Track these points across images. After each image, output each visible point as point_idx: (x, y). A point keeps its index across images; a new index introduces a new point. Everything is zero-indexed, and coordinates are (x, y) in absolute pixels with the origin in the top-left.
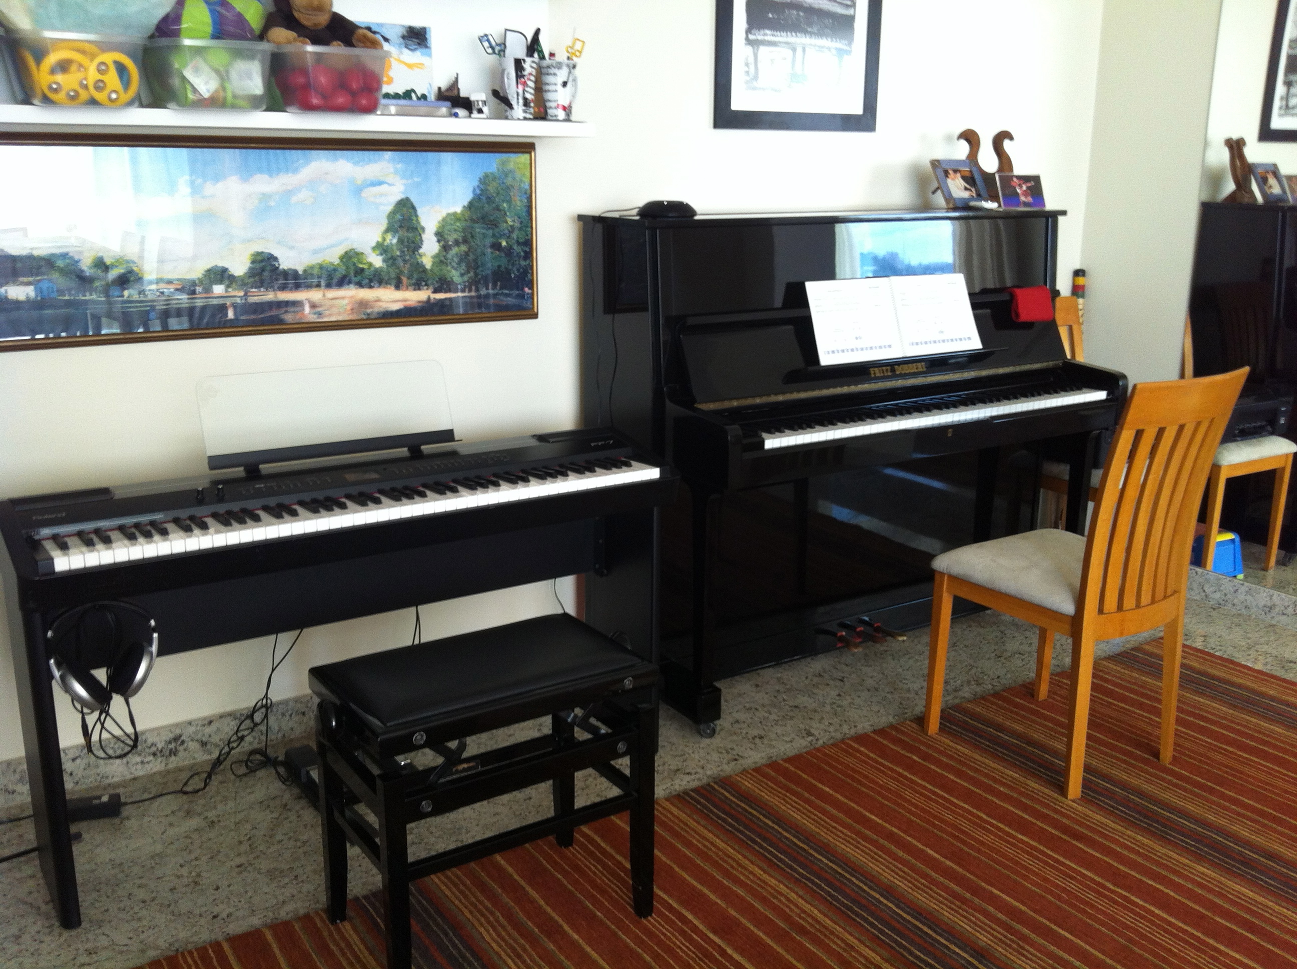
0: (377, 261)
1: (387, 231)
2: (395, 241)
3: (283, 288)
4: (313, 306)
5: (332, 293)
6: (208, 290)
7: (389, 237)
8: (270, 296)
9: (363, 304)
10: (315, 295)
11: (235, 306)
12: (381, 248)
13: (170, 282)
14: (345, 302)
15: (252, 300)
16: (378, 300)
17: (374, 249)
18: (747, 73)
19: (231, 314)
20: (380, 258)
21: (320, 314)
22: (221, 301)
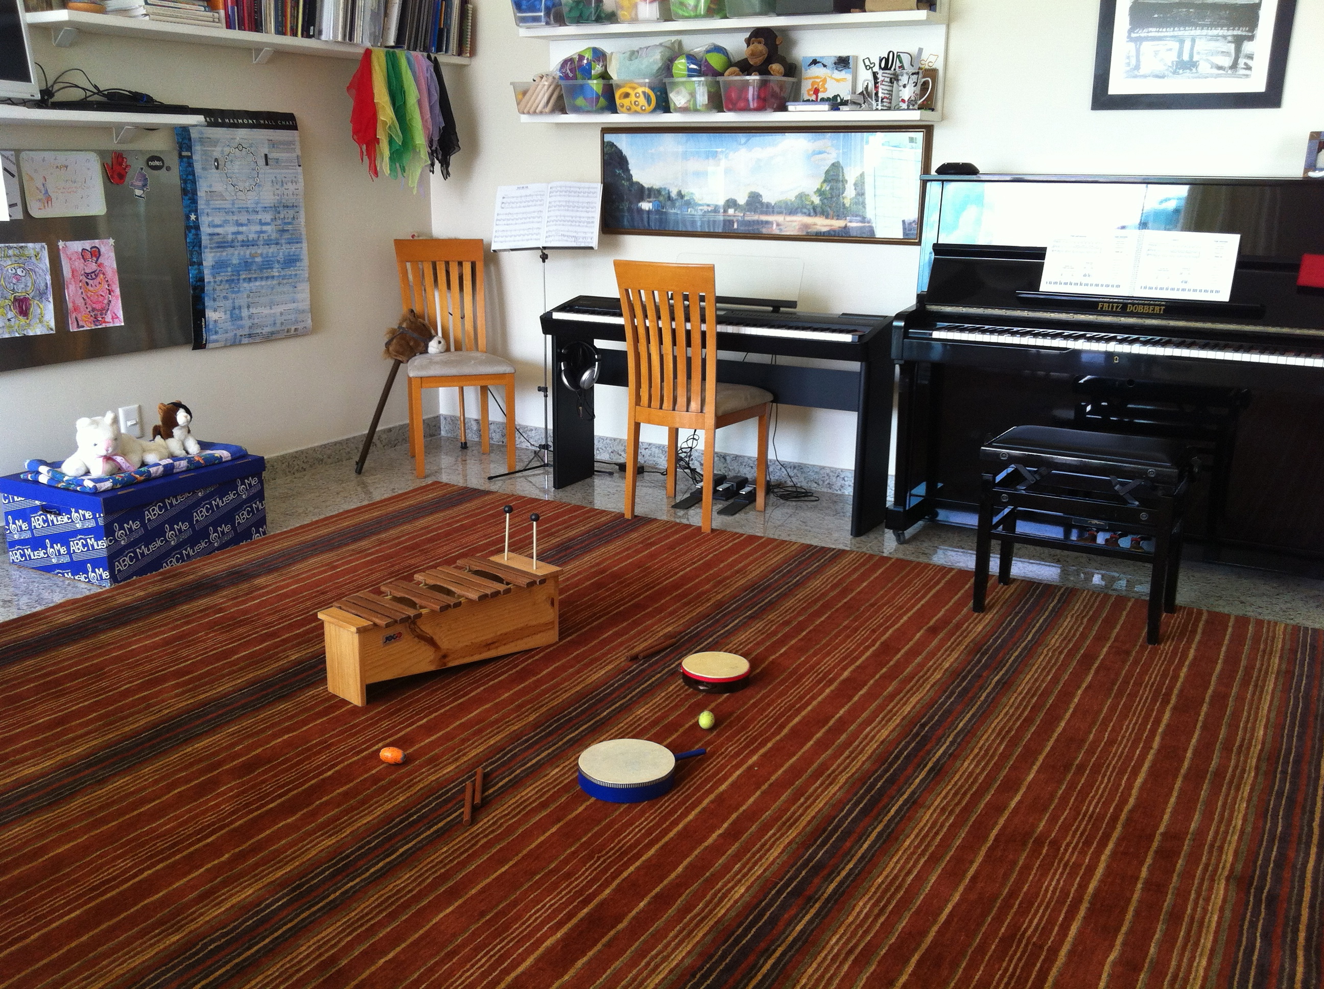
0: (817, 200)
1: (825, 181)
2: (828, 188)
3: (762, 213)
4: (778, 225)
5: (789, 218)
6: (725, 211)
7: (825, 185)
8: (756, 217)
9: (806, 226)
10: (780, 218)
11: (737, 221)
12: (820, 192)
13: (708, 205)
14: (794, 224)
15: (747, 218)
16: (815, 224)
17: (815, 193)
18: (1128, 64)
19: (736, 226)
20: (819, 198)
21: (781, 230)
22: (731, 218)
